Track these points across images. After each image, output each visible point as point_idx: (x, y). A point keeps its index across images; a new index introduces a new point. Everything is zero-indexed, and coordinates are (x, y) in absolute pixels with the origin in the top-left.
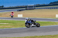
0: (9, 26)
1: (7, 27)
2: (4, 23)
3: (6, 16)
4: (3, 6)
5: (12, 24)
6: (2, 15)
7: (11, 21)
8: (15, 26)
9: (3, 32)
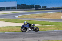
0: (52, 28)
1: (49, 29)
2: (47, 24)
3: (49, 17)
4: (45, 7)
5: (55, 26)
6: (45, 16)
7: (54, 23)
8: (59, 28)
9: (46, 34)
